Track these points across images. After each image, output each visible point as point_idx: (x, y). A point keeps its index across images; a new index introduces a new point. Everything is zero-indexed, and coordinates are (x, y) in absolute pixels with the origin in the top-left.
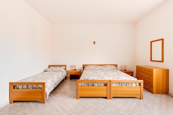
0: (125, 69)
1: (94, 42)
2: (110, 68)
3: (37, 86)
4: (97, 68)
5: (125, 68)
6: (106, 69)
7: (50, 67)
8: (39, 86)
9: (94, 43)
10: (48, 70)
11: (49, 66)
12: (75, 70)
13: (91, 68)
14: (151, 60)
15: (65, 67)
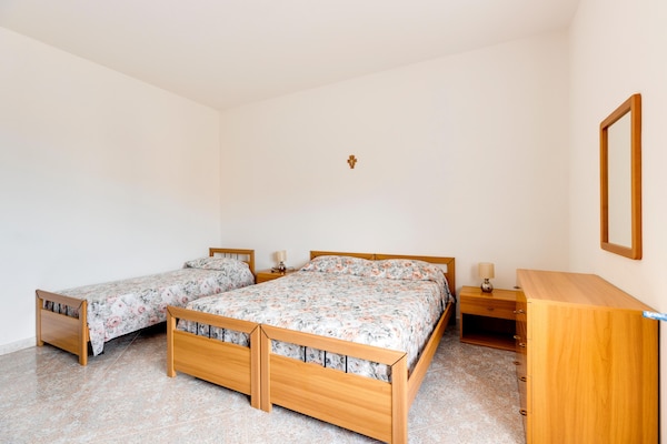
0: (485, 286)
2: (401, 271)
4: (345, 269)
5: (487, 281)
6: (382, 274)
7: (215, 254)
9: (352, 161)
11: (212, 252)
12: (280, 271)
13: (323, 269)
15: (249, 256)
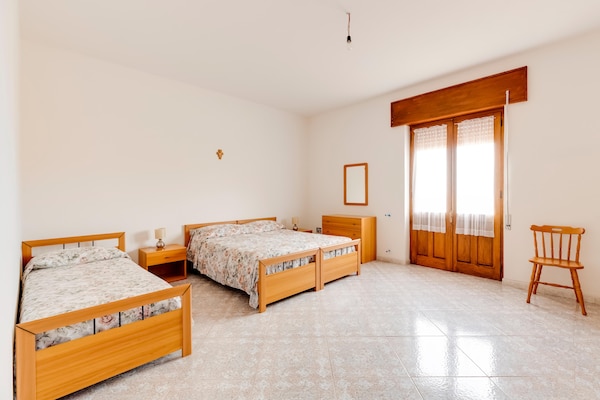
1: (220, 151)
2: (268, 226)
3: (152, 305)
4: (238, 232)
5: (295, 225)
6: (261, 230)
8: (159, 304)
9: (220, 154)
10: (49, 263)
12: (159, 248)
13: (222, 234)
14: (346, 204)
15: (117, 240)
